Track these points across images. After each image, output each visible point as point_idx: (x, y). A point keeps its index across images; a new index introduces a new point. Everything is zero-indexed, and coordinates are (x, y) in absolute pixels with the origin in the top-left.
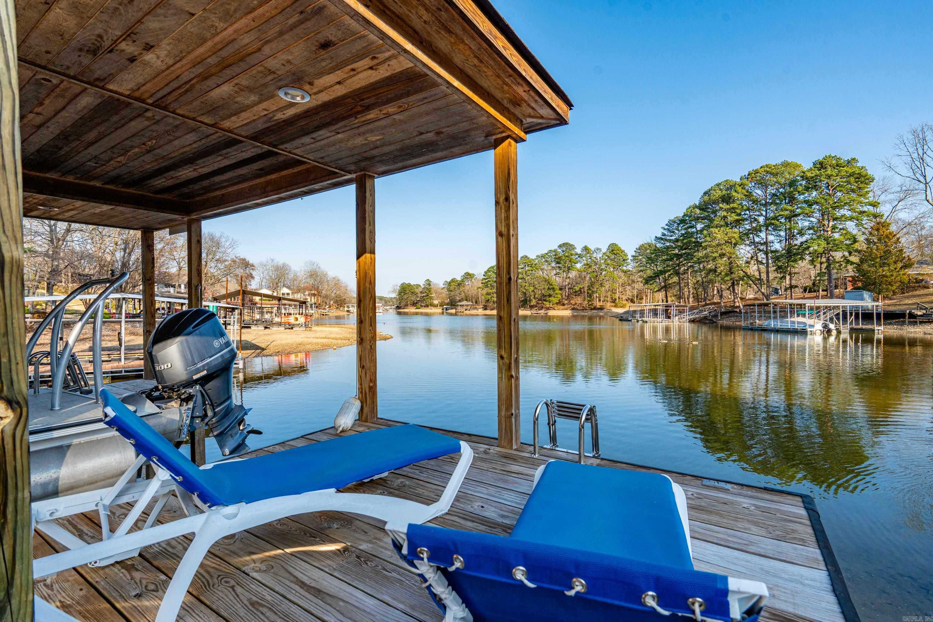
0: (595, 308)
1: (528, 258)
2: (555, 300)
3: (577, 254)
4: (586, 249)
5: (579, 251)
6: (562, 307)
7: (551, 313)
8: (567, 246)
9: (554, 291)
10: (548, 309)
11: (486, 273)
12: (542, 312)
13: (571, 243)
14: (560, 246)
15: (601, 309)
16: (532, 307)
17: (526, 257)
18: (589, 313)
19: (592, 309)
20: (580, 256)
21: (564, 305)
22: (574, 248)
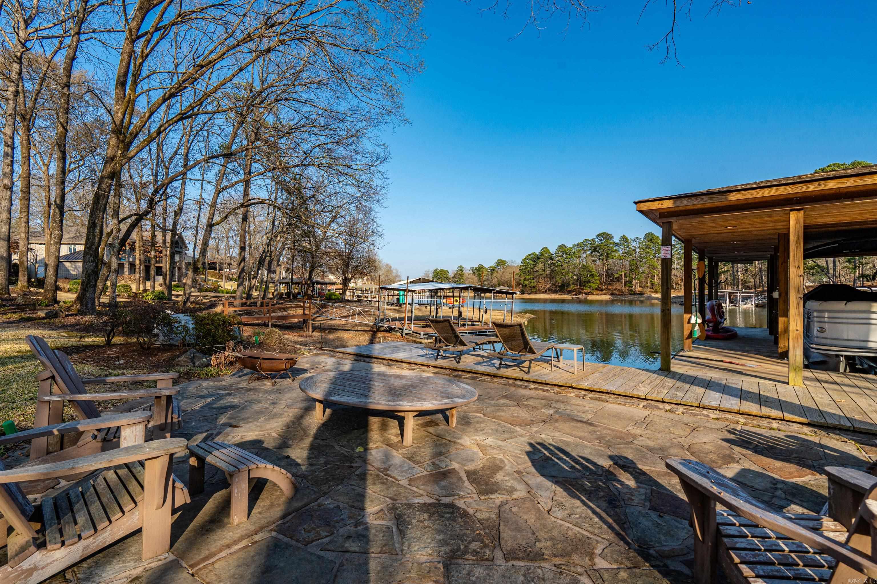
0: (635, 294)
1: (566, 247)
2: (594, 286)
3: (614, 243)
4: (624, 238)
5: (617, 240)
6: (600, 292)
7: (591, 297)
8: (605, 236)
9: (593, 277)
10: (586, 293)
11: (523, 260)
12: (582, 296)
13: (609, 233)
14: (598, 236)
15: (641, 294)
16: (570, 292)
17: (564, 245)
18: (630, 298)
19: (631, 294)
20: (617, 245)
21: (602, 290)
22: (611, 237)
